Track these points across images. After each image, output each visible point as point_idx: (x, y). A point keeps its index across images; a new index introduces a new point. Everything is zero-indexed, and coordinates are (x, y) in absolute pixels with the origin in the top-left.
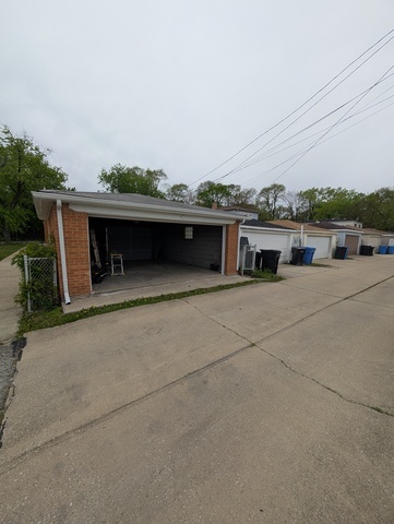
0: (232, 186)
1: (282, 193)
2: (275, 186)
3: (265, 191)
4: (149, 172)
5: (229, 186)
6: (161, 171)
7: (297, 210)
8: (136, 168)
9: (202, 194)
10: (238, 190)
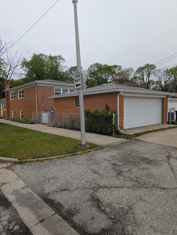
0: (115, 66)
1: (153, 71)
2: (147, 66)
3: (140, 70)
4: (51, 58)
5: (113, 67)
6: (60, 57)
7: (165, 82)
8: (42, 55)
9: (92, 73)
10: (120, 69)
